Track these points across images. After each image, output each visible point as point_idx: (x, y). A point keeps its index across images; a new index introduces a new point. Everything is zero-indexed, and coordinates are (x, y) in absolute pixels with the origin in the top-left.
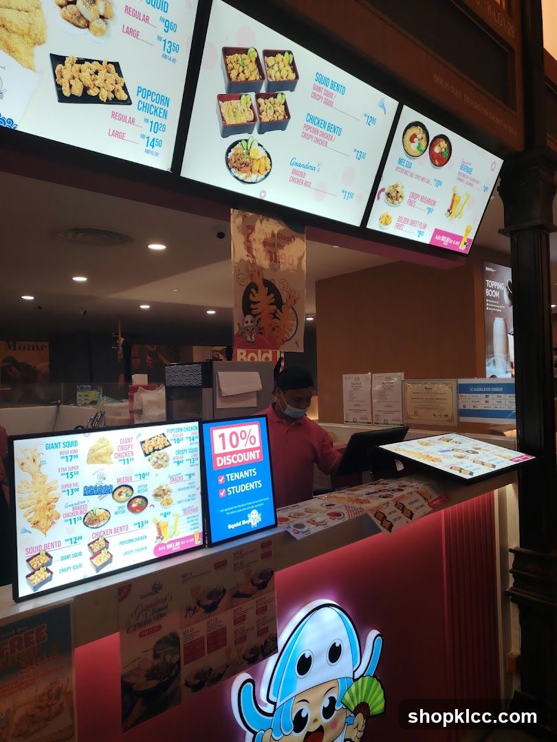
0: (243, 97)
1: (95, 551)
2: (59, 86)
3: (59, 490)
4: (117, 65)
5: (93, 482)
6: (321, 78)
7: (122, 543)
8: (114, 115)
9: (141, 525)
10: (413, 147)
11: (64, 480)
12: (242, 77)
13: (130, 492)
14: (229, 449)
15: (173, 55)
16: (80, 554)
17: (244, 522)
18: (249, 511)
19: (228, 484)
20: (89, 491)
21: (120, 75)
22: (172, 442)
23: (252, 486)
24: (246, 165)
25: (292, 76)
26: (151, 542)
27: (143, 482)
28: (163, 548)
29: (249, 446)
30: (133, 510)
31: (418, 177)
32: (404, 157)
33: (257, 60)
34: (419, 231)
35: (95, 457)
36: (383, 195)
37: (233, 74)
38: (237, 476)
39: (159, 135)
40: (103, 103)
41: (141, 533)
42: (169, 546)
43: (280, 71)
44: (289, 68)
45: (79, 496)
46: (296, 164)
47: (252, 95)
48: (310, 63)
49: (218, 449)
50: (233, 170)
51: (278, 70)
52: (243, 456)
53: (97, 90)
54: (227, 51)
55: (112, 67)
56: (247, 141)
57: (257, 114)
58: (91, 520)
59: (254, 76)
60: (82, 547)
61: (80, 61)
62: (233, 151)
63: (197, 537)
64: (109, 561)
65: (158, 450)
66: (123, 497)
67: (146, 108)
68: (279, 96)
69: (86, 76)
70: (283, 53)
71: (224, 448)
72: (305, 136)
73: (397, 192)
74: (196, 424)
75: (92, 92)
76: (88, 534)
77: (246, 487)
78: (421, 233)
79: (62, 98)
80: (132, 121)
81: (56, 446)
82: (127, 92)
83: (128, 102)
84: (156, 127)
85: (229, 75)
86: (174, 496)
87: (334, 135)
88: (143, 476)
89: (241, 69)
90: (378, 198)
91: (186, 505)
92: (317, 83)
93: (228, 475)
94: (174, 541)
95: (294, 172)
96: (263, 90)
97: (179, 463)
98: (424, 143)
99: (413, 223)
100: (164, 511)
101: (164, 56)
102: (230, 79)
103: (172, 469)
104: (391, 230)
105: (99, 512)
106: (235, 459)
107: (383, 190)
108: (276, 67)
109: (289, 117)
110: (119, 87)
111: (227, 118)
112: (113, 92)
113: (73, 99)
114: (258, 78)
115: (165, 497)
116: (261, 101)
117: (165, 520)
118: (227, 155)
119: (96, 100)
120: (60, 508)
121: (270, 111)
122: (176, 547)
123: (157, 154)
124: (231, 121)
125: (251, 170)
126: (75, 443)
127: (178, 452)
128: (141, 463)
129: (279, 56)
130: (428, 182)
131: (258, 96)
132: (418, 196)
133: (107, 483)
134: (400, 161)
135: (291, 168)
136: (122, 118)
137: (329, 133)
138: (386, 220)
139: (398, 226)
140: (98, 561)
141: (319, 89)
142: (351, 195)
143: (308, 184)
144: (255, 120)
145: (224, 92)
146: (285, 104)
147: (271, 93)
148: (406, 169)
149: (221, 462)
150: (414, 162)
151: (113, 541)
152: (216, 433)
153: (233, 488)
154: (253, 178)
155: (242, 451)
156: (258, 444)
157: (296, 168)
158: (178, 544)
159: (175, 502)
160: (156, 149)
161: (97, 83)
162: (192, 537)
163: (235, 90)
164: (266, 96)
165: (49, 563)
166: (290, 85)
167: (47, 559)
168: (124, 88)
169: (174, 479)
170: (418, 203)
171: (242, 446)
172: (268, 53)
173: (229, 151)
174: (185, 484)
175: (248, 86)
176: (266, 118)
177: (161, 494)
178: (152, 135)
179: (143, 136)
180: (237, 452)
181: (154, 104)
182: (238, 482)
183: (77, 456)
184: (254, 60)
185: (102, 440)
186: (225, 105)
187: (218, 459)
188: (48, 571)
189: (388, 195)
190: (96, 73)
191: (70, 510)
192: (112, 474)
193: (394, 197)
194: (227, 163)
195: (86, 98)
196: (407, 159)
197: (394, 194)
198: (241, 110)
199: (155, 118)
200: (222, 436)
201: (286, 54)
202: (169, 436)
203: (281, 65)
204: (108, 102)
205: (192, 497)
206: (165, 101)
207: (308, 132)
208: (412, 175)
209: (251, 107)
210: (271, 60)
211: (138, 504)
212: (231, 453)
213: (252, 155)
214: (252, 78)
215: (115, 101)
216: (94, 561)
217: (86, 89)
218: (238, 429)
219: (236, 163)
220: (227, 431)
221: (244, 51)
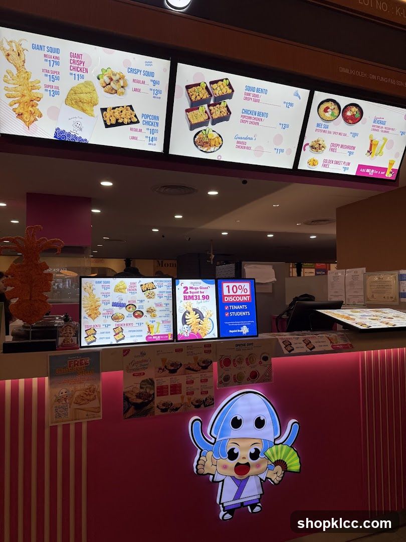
0: (200, 108)
1: (117, 332)
2: (105, 121)
3: (101, 302)
4: (131, 106)
5: (117, 301)
6: (249, 88)
7: (130, 331)
8: (131, 129)
9: (140, 324)
10: (328, 115)
11: (103, 298)
12: (198, 98)
13: (134, 308)
14: (232, 293)
15: (159, 95)
16: (109, 332)
17: (239, 331)
18: (242, 326)
19: (230, 310)
20: (114, 305)
21: (133, 110)
22: (157, 287)
23: (244, 314)
24: (207, 143)
25: (230, 91)
26: (145, 334)
27: (141, 304)
28: (151, 338)
29: (243, 293)
30: (136, 317)
31: (335, 133)
32: (321, 121)
33: (207, 88)
34: (344, 168)
35: (118, 290)
36: (308, 148)
37: (193, 98)
38: (235, 307)
39: (155, 135)
40: (125, 125)
41: (139, 328)
42: (154, 337)
43: (221, 90)
44: (227, 87)
45: (110, 306)
46: (239, 138)
47: (206, 106)
48: (239, 82)
49: (225, 292)
50: (199, 147)
51: (219, 90)
52: (240, 298)
53: (122, 120)
54: (188, 87)
55: (129, 108)
56: (205, 130)
57: (210, 115)
58: (115, 318)
59: (206, 96)
60: (111, 329)
61: (114, 108)
62: (197, 137)
63: (170, 336)
64: (123, 339)
65: (149, 290)
66: (131, 309)
67: (147, 123)
68: (222, 103)
69: (117, 114)
70: (222, 80)
71: (229, 293)
72: (243, 121)
73: (320, 144)
75: (120, 121)
76: (113, 324)
77: (241, 313)
78: (345, 169)
79: (107, 126)
80: (140, 130)
81: (100, 282)
82: (137, 118)
83: (138, 122)
84: (152, 132)
85: (190, 98)
86: (157, 313)
87: (263, 118)
88: (141, 301)
89: (197, 94)
90: (304, 150)
91: (164, 319)
92: (247, 91)
93: (230, 306)
94: (157, 335)
95: (238, 142)
96: (212, 102)
97: (160, 297)
98: (336, 111)
99: (337, 163)
100: (152, 320)
101: (154, 97)
102: (191, 100)
103: (157, 300)
104: (319, 168)
105: (118, 315)
106: (235, 299)
107: (308, 144)
108: (219, 89)
109: (230, 113)
110: (133, 116)
111: (192, 120)
112: (130, 119)
113: (112, 126)
114: (208, 96)
115: (153, 313)
116: (211, 108)
117: (152, 324)
118: (194, 139)
119: (122, 124)
120: (101, 310)
121: (217, 112)
122: (158, 339)
123: (155, 144)
124: (194, 121)
125: (210, 145)
126: (108, 282)
127: (160, 292)
128: (140, 295)
129: (220, 83)
130: (345, 135)
131: (209, 106)
132: (338, 145)
133: (123, 302)
134: (318, 125)
135: (236, 140)
136: (136, 130)
137: (259, 117)
138: (314, 163)
139: (325, 166)
140: (118, 337)
141: (249, 94)
142: (282, 151)
143: (248, 148)
144: (209, 118)
145: (189, 107)
146: (227, 106)
147: (219, 100)
148: (324, 129)
149: (226, 299)
150: (331, 124)
151: (125, 329)
152: (225, 285)
153: (233, 313)
154: (212, 149)
155: (239, 296)
156: (248, 293)
157: (239, 140)
158: (159, 337)
159: (158, 316)
160: (154, 142)
161: (122, 116)
162: (167, 335)
163: (195, 105)
164: (214, 105)
165: (95, 334)
166: (229, 96)
167: (94, 332)
168: (135, 116)
169: (157, 305)
170: (339, 149)
171: (239, 292)
172: (212, 83)
173: (195, 137)
174: (164, 308)
175: (202, 102)
176: (215, 116)
177: (150, 311)
178: (151, 136)
179: (147, 137)
180: (236, 296)
181: (151, 120)
182: (236, 311)
183: (109, 288)
184: (204, 88)
185: (121, 282)
186: (190, 114)
187: (225, 297)
188: (95, 337)
189: (312, 147)
190: (121, 112)
191: (105, 312)
192: (126, 298)
193: (317, 147)
194: (195, 144)
195: (118, 124)
196: (323, 123)
197: (317, 146)
198: (200, 114)
199: (152, 127)
200: (228, 286)
201: (224, 80)
202: (155, 284)
203: (222, 87)
204: (128, 124)
205: (167, 316)
206: (157, 118)
207: (245, 119)
208: (330, 132)
209: (206, 112)
210: (215, 86)
211: (138, 314)
212: (233, 296)
213: (209, 137)
214: (205, 97)
215: (132, 123)
216: (116, 337)
217: (117, 120)
218: (237, 284)
219: (199, 143)
220: (231, 285)
221: (199, 85)
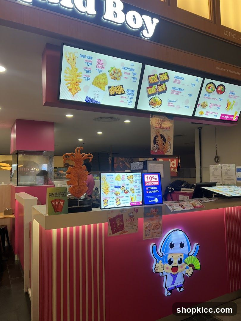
0: (154, 86)
1: (117, 201)
2: (110, 93)
3: (109, 186)
4: (122, 86)
5: (116, 185)
6: (176, 77)
7: (123, 200)
8: (121, 97)
9: (127, 197)
11: (111, 184)
12: (153, 82)
14: (149, 181)
15: (135, 80)
16: (114, 201)
17: (153, 201)
18: (155, 198)
19: (149, 190)
20: (116, 187)
21: (123, 88)
22: (134, 177)
23: (156, 191)
24: (155, 103)
25: (167, 78)
26: (130, 202)
27: (127, 186)
28: (132, 203)
29: (155, 181)
31: (212, 99)
33: (157, 76)
35: (117, 179)
38: (152, 188)
39: (132, 100)
41: (127, 199)
42: (134, 203)
43: (164, 78)
44: (166, 77)
45: (113, 188)
46: (169, 101)
47: (156, 85)
48: (172, 74)
49: (146, 180)
50: (151, 105)
52: (153, 183)
53: (118, 92)
54: (149, 76)
55: (121, 86)
56: (155, 97)
57: (157, 90)
58: (116, 194)
59: (157, 80)
60: (114, 200)
61: (114, 87)
62: (151, 101)
63: (141, 203)
64: (120, 204)
65: (131, 179)
66: (123, 189)
67: (128, 94)
68: (164, 84)
69: (115, 89)
70: (164, 73)
72: (172, 93)
73: (205, 104)
74: (140, 173)
75: (117, 93)
76: (115, 197)
77: (154, 191)
78: (216, 116)
79: (110, 96)
80: (125, 98)
81: (109, 175)
82: (124, 91)
83: (125, 93)
84: (131, 98)
85: (149, 82)
86: (135, 191)
87: (181, 91)
88: (128, 185)
89: (153, 80)
90: (198, 107)
91: (138, 194)
92: (175, 78)
93: (149, 188)
94: (135, 202)
95: (169, 103)
96: (159, 84)
97: (136, 183)
98: (214, 88)
99: (212, 113)
100: (133, 194)
101: (133, 81)
102: (150, 83)
103: (134, 184)
104: (204, 116)
105: (118, 192)
106: (151, 184)
108: (163, 77)
109: (167, 89)
111: (149, 93)
112: (121, 92)
113: (113, 95)
114: (158, 81)
115: (133, 191)
116: (159, 86)
117: (133, 196)
118: (149, 102)
119: (118, 94)
120: (110, 190)
121: (161, 89)
122: (136, 204)
123: (131, 104)
124: (150, 93)
125: (156, 105)
126: (113, 175)
127: (136, 180)
128: (127, 182)
129: (164, 74)
130: (217, 100)
131: (157, 86)
132: (213, 104)
133: (119, 185)
134: (205, 95)
135: (168, 102)
136: (123, 97)
137: (179, 91)
138: (201, 113)
139: (206, 115)
140: (118, 203)
141: (176, 80)
142: (188, 107)
143: (173, 106)
144: (157, 92)
145: (148, 86)
146: (166, 86)
147: (162, 83)
148: (207, 97)
149: (147, 184)
151: (121, 199)
152: (146, 176)
154: (157, 106)
155: (153, 182)
156: (157, 180)
157: (169, 102)
158: (136, 203)
160: (131, 103)
161: (118, 90)
162: (140, 202)
163: (151, 85)
164: (160, 85)
165: (107, 202)
166: (167, 81)
168: (124, 90)
169: (135, 186)
170: (213, 106)
171: (153, 180)
172: (160, 74)
173: (150, 101)
174: (138, 188)
175: (155, 84)
176: (160, 91)
177: (132, 190)
178: (130, 100)
179: (128, 101)
180: (151, 182)
181: (131, 93)
182: (152, 190)
183: (113, 178)
185: (118, 175)
186: (148, 89)
187: (146, 183)
188: (107, 204)
189: (201, 105)
190: (118, 88)
191: (112, 190)
192: (121, 183)
193: (204, 106)
194: (149, 104)
195: (115, 94)
196: (208, 94)
198: (153, 90)
199: (130, 96)
200: (147, 177)
201: (166, 73)
203: (164, 76)
204: (120, 94)
205: (139, 192)
206: (133, 91)
207: (173, 92)
208: (210, 98)
209: (156, 89)
210: (161, 76)
211: (126, 192)
212: (150, 182)
213: (156, 100)
214: (156, 81)
215: (122, 94)
217: (115, 92)
218: (152, 176)
219: (152, 103)
220: (149, 176)
221: (154, 75)
